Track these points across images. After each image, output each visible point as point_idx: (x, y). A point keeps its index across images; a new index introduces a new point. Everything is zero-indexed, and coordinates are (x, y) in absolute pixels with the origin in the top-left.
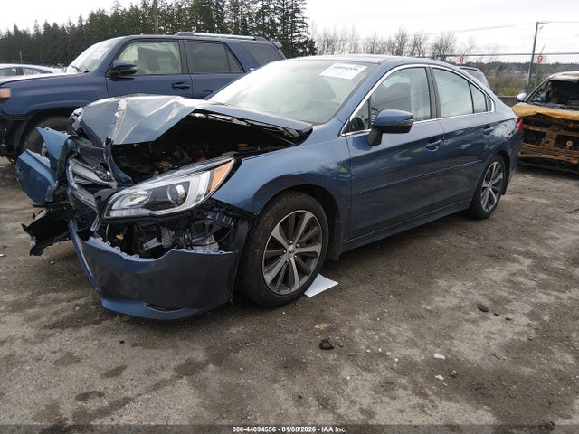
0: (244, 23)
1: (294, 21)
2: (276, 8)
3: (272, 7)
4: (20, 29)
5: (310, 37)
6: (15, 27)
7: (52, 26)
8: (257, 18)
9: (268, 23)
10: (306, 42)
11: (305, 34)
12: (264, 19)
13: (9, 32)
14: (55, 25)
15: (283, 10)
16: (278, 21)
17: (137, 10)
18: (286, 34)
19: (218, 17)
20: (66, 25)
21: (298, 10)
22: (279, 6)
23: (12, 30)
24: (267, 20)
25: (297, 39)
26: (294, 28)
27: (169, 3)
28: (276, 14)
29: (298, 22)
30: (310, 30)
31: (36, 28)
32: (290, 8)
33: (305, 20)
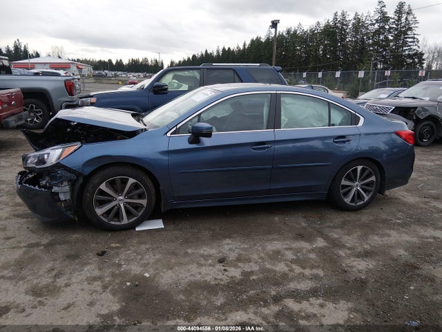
0: (363, 41)
1: (406, 38)
2: (390, 28)
3: (387, 27)
4: (209, 52)
5: (420, 50)
6: (206, 51)
7: (227, 49)
8: (373, 37)
9: (382, 40)
10: (416, 54)
11: (414, 48)
12: (379, 37)
13: (202, 55)
14: (229, 48)
15: (396, 29)
16: (391, 38)
17: (282, 35)
18: (398, 48)
19: (341, 38)
20: (236, 49)
21: (410, 29)
22: (394, 26)
23: (204, 53)
24: (382, 37)
25: (407, 52)
26: (405, 43)
27: (305, 30)
28: (390, 33)
29: (409, 38)
30: (420, 44)
31: (218, 51)
32: (403, 28)
33: (415, 36)
